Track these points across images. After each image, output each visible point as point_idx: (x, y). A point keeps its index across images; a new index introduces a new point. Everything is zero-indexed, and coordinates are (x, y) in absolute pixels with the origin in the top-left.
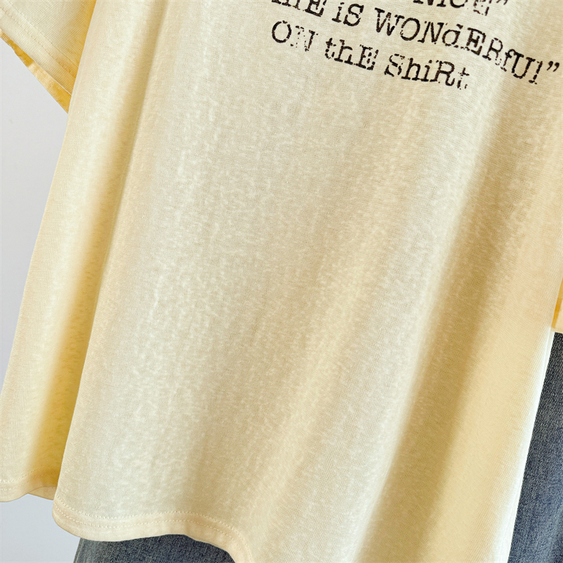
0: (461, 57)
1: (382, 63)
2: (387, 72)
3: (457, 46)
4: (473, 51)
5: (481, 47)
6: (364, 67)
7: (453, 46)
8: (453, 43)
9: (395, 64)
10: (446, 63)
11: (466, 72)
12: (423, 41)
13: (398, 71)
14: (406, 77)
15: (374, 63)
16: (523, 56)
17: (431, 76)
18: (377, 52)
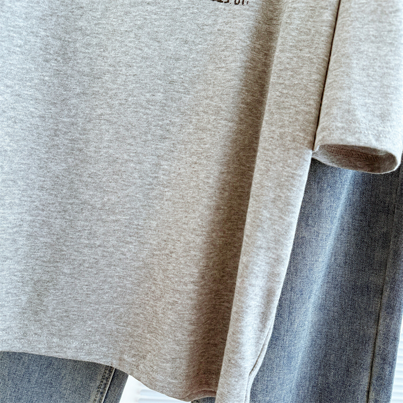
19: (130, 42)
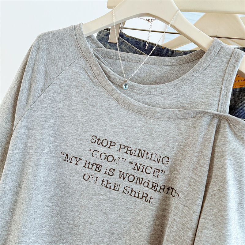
19: (92, 213)
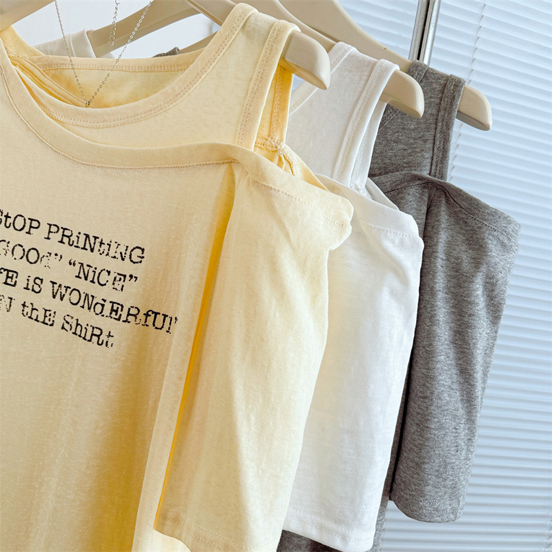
0: (107, 324)
1: (59, 321)
2: (63, 328)
3: (103, 316)
4: (114, 318)
5: (121, 315)
6: (47, 324)
7: (100, 315)
8: (101, 313)
9: (68, 323)
10: (97, 328)
11: (111, 334)
12: (83, 307)
13: (70, 327)
14: (75, 333)
15: (53, 321)
16: (159, 314)
17: (88, 337)
18: (55, 313)
